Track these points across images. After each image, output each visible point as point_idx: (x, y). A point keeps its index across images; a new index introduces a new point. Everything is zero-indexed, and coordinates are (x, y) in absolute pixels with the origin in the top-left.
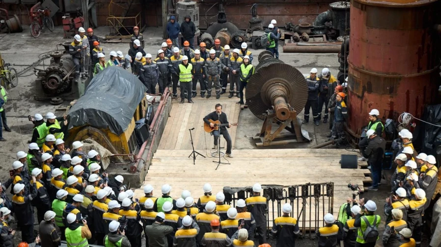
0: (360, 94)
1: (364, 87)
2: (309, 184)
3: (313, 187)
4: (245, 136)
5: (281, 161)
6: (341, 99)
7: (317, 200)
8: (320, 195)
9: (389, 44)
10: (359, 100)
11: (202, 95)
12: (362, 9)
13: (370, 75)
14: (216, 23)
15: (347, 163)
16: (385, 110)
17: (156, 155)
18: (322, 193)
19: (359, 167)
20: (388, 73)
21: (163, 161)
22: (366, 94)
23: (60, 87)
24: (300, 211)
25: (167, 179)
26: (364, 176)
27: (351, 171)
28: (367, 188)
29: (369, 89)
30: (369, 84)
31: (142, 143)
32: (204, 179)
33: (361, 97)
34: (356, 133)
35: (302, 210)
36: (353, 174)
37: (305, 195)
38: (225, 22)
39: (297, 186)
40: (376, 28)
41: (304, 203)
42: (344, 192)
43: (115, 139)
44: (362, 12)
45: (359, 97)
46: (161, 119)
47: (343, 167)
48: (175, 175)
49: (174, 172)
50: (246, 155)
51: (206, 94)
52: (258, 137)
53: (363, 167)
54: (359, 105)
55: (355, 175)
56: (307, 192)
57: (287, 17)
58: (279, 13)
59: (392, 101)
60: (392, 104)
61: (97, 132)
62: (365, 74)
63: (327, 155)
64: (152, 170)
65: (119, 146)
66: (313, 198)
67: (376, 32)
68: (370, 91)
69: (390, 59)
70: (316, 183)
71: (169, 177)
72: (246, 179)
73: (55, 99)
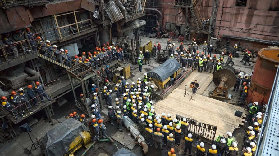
0: (252, 91)
1: (254, 88)
2: (207, 124)
3: (208, 125)
4: (209, 90)
5: (214, 105)
6: (245, 89)
7: (209, 131)
8: (210, 129)
9: (268, 76)
10: (251, 92)
11: (205, 71)
12: (260, 59)
13: (257, 86)
14: (225, 45)
15: (238, 114)
16: (260, 100)
17: (175, 90)
18: (211, 129)
19: (242, 117)
20: (265, 87)
21: (176, 92)
22: (254, 91)
23: (162, 59)
24: (202, 132)
25: (173, 99)
26: (241, 122)
27: (238, 118)
28: (239, 128)
29: (256, 90)
30: (256, 88)
31: (170, 85)
32: (184, 103)
33: (252, 92)
34: (247, 103)
35: (203, 132)
36: (237, 119)
37: (205, 127)
38: (229, 45)
39: (203, 123)
40: (264, 68)
41: (204, 130)
42: (229, 126)
43: (160, 83)
44: (260, 61)
45: (251, 91)
46: (183, 78)
47: (235, 115)
48: (176, 99)
49: (176, 98)
50: (203, 98)
51: (206, 71)
52: (213, 92)
53: (244, 118)
54: (250, 94)
55: (238, 120)
56: (206, 127)
57: (252, 47)
58: (250, 45)
59: (264, 97)
60: (264, 98)
61: (155, 80)
62: (255, 84)
63: (233, 108)
64: (170, 95)
65: (161, 85)
66: (208, 130)
67: (263, 70)
68: (256, 91)
69: (267, 82)
70: (210, 124)
71: (174, 99)
72: (197, 108)
73: (161, 62)
